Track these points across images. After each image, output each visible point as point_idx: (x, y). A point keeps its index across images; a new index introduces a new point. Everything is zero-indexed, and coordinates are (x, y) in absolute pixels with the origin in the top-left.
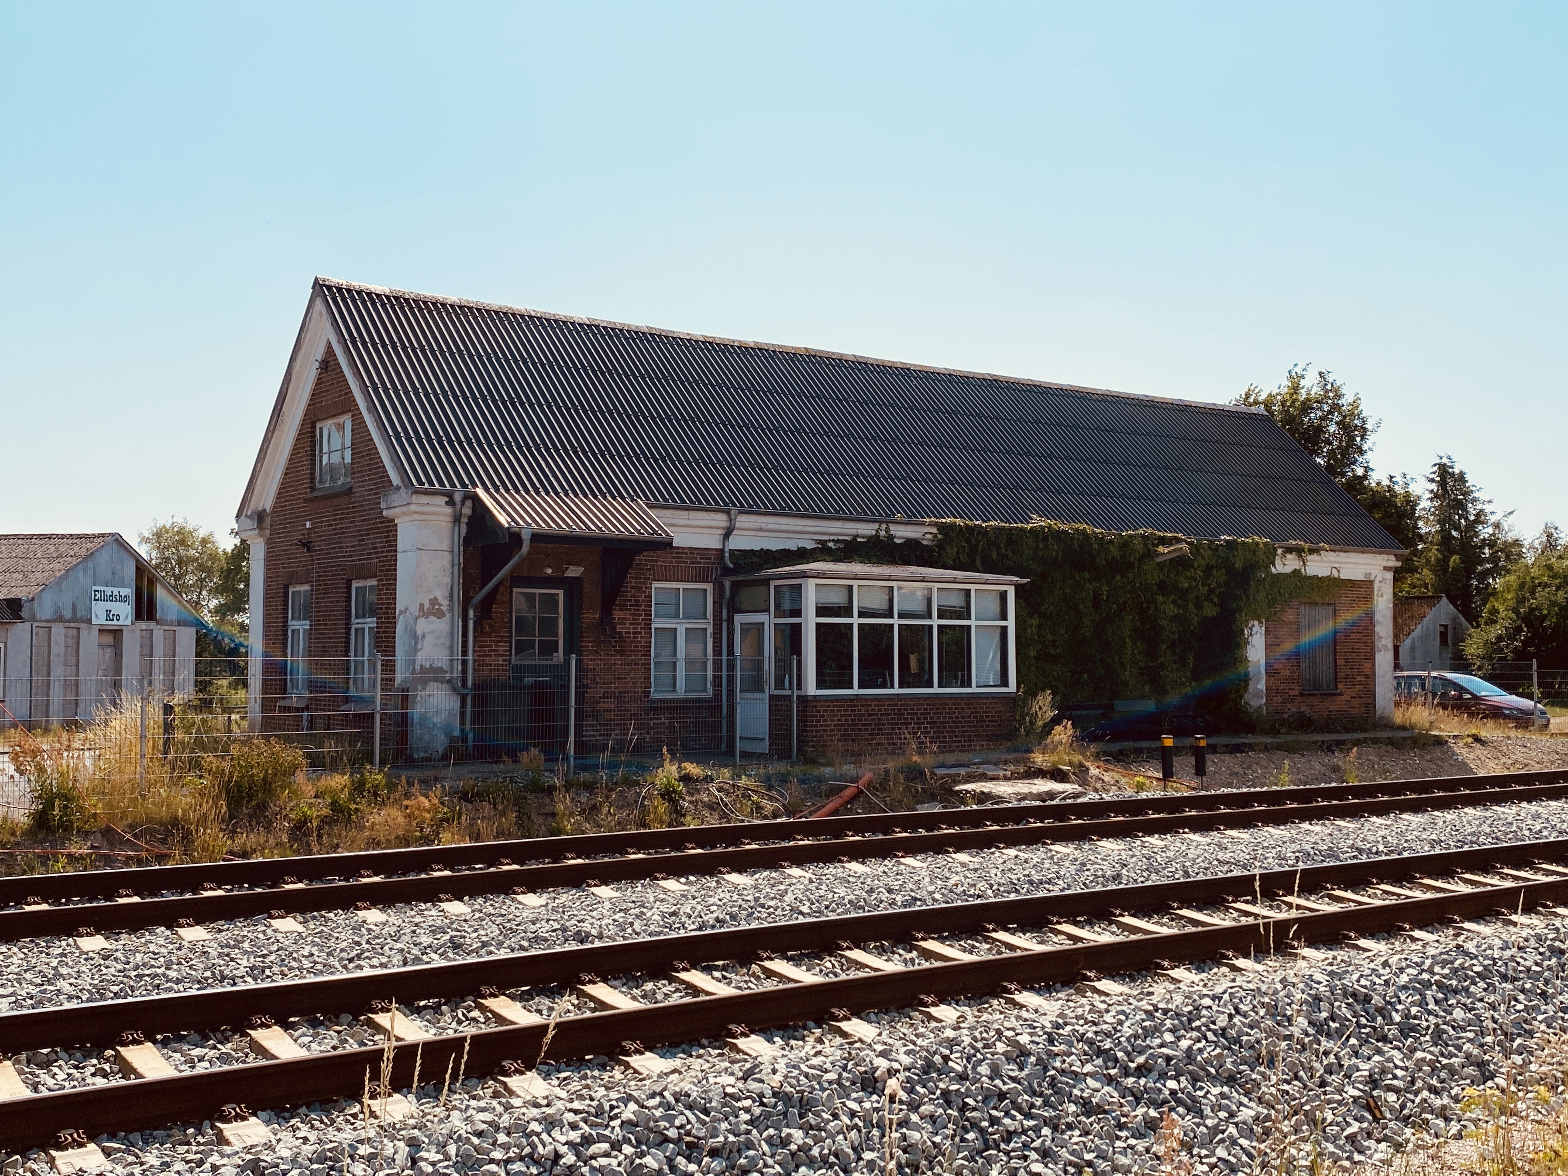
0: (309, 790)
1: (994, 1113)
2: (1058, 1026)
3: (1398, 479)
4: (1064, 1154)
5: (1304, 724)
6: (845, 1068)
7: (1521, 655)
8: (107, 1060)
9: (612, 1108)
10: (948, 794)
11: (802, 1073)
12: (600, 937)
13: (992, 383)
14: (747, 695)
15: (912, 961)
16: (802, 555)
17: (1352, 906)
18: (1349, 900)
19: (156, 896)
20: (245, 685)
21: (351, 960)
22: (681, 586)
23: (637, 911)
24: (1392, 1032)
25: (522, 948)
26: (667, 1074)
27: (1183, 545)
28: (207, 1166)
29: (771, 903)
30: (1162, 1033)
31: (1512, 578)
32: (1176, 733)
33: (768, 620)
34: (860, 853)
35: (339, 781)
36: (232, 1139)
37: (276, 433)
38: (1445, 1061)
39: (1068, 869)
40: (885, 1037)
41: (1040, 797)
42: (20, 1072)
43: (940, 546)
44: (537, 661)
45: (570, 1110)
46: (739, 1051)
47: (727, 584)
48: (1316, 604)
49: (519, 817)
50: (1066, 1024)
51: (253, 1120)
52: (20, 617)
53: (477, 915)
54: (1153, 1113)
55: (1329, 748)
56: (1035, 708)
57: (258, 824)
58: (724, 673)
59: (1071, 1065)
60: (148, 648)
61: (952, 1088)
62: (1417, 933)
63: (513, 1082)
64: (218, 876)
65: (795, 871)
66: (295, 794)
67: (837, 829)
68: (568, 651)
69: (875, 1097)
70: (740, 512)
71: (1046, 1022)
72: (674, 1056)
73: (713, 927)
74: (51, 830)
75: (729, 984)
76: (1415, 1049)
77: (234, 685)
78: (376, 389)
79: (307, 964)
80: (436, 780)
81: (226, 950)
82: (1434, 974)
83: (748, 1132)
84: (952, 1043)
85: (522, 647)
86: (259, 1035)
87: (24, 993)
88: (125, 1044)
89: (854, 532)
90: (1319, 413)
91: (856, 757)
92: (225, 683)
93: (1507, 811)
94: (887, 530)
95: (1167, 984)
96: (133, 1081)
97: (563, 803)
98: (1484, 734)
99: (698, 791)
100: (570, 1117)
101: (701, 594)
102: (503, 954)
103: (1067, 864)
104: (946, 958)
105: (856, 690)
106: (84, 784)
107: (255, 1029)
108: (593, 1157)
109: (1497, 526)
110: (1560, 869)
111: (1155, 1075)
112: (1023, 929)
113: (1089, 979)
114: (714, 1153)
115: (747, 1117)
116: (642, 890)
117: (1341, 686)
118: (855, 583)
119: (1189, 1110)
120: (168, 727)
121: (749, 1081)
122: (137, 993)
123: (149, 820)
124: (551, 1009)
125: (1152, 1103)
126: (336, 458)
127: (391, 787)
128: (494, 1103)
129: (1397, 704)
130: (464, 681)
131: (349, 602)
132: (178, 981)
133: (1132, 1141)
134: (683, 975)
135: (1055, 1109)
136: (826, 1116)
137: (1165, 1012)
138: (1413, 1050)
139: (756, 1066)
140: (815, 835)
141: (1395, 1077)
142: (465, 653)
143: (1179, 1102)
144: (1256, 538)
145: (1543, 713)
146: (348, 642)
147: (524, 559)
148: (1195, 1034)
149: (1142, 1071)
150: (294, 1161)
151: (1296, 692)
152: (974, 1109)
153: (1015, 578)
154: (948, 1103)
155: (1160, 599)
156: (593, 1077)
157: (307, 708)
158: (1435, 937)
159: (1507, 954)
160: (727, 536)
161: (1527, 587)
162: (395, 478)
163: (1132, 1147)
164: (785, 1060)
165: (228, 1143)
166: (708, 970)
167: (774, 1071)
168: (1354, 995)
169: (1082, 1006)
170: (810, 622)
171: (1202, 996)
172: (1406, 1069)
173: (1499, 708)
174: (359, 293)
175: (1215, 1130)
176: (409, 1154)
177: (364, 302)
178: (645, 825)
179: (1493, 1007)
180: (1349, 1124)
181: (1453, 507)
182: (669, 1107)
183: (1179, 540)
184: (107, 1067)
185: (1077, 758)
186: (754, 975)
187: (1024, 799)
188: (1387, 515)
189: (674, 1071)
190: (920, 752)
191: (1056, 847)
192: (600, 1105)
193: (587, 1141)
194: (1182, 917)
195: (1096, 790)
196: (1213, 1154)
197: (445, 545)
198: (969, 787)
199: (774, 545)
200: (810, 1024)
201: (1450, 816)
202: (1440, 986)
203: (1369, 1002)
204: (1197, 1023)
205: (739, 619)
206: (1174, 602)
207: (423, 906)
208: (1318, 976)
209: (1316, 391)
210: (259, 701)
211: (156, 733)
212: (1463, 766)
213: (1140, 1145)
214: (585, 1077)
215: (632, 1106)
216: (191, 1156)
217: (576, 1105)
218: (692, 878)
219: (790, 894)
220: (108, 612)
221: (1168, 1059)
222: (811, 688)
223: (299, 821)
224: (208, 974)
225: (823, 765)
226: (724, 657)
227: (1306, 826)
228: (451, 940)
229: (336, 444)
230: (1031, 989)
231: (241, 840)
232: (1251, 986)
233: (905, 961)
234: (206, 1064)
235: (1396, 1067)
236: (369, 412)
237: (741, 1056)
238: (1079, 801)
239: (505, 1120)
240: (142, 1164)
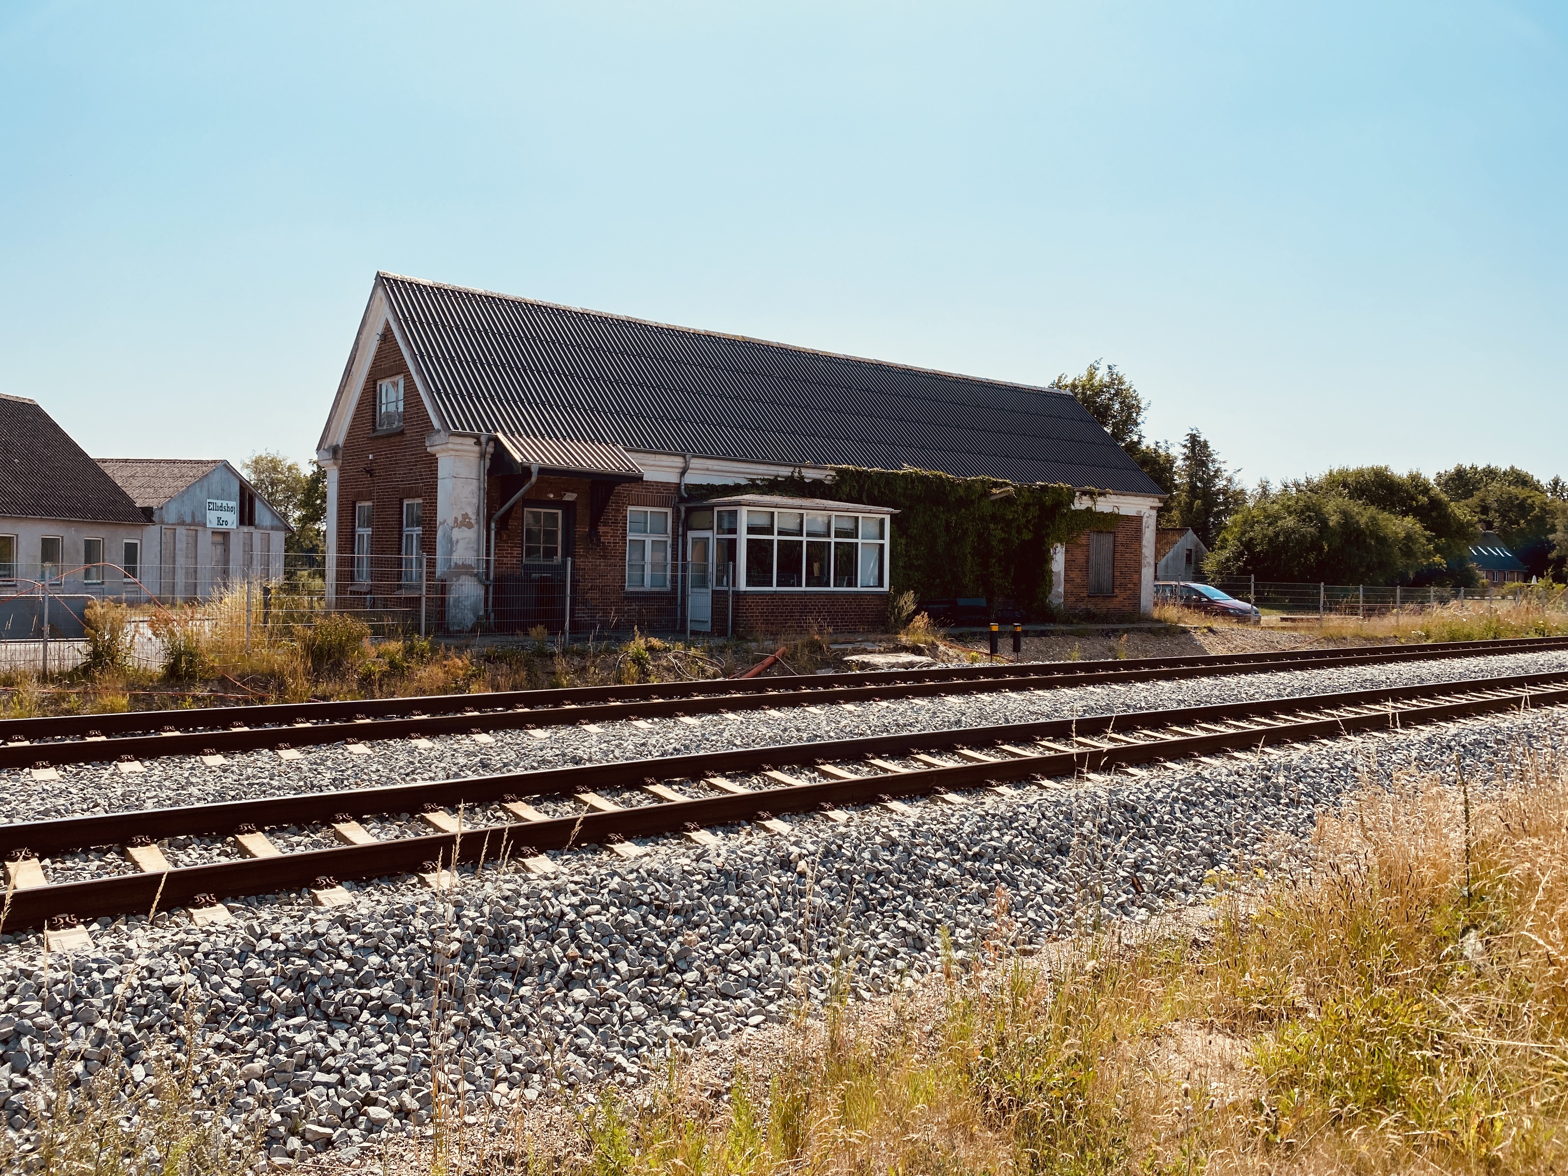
0: (373, 652)
1: (873, 885)
2: (918, 825)
3: (1162, 444)
4: (922, 914)
5: (1090, 617)
6: (768, 853)
7: (1242, 571)
8: (229, 844)
9: (602, 880)
10: (838, 662)
11: (738, 856)
12: (590, 760)
13: (879, 367)
14: (695, 590)
15: (815, 779)
16: (738, 489)
17: (1123, 745)
18: (1121, 741)
19: (260, 726)
20: (323, 576)
21: (407, 775)
22: (649, 509)
23: (617, 742)
24: (1151, 832)
25: (533, 768)
26: (641, 857)
27: (1010, 488)
28: (307, 920)
29: (714, 738)
30: (991, 831)
31: (1239, 517)
32: (1000, 622)
33: (712, 536)
34: (777, 703)
35: (394, 646)
36: (324, 901)
37: (347, 388)
38: (1186, 853)
39: (924, 717)
40: (796, 832)
41: (903, 665)
42: (164, 852)
43: (837, 485)
44: (542, 562)
45: (572, 882)
46: (692, 841)
47: (683, 509)
48: (1101, 532)
49: (528, 675)
50: (924, 824)
51: (339, 887)
52: (151, 521)
53: (500, 744)
54: (984, 886)
55: (1107, 634)
56: (902, 603)
57: (335, 675)
58: (680, 574)
59: (927, 852)
60: (249, 547)
61: (845, 867)
62: (1168, 764)
63: (529, 862)
64: (307, 713)
65: (731, 716)
66: (362, 655)
67: (760, 686)
68: (565, 555)
69: (789, 874)
70: (694, 457)
71: (910, 822)
72: (645, 844)
73: (672, 754)
74: (179, 678)
75: (684, 794)
76: (1166, 845)
77: (312, 576)
78: (422, 357)
79: (375, 777)
80: (467, 646)
81: (314, 767)
82: (1180, 792)
83: (700, 898)
84: (844, 836)
85: (530, 552)
86: (341, 827)
87: (164, 796)
88: (242, 833)
89: (775, 473)
90: (1108, 395)
91: (774, 635)
92: (306, 573)
93: (1230, 681)
94: (800, 472)
95: (994, 797)
96: (248, 859)
97: (560, 665)
98: (1215, 626)
99: (660, 658)
100: (572, 887)
101: (663, 516)
102: (519, 772)
103: (923, 712)
104: (838, 777)
105: (774, 588)
106: (203, 645)
107: (338, 823)
108: (588, 915)
109: (1230, 480)
110: (1267, 721)
111: (986, 860)
112: (892, 758)
113: (940, 793)
114: (676, 912)
115: (699, 887)
116: (619, 728)
117: (1116, 590)
118: (776, 510)
119: (1009, 884)
120: (267, 604)
121: (701, 862)
122: (249, 796)
123: (254, 672)
124: (555, 811)
125: (983, 880)
126: (392, 408)
127: (434, 651)
128: (516, 877)
129: (1156, 604)
130: (487, 575)
131: (401, 514)
132: (279, 789)
133: (969, 906)
134: (651, 788)
135: (916, 883)
136: (754, 886)
137: (994, 816)
138: (1164, 845)
139: (706, 851)
140: (744, 690)
141: (1152, 863)
142: (488, 554)
143: (1003, 879)
144: (1062, 484)
145: (1257, 612)
146: (400, 545)
147: (533, 487)
148: (1014, 832)
149: (977, 857)
150: (371, 917)
151: (1085, 595)
152: (860, 882)
153: (891, 510)
154: (841, 878)
155: (992, 526)
156: (588, 859)
157: (370, 593)
158: (1181, 767)
159: (1231, 779)
160: (683, 474)
161: (1249, 523)
162: (436, 424)
163: (969, 910)
164: (726, 847)
165: (321, 904)
166: (669, 784)
167: (718, 855)
168: (1125, 807)
169: (935, 811)
170: (743, 538)
171: (1019, 806)
172: (1160, 858)
173: (1227, 608)
174: (410, 284)
175: (1026, 899)
176: (455, 912)
177: (414, 291)
178: (620, 682)
179: (1220, 816)
180: (1119, 896)
181: (1199, 466)
182: (644, 880)
183: (1007, 485)
184: (229, 849)
185: (930, 639)
186: (702, 788)
187: (893, 666)
188: (1153, 470)
189: (646, 855)
190: (820, 632)
191: (916, 701)
192: (594, 878)
193: (584, 903)
194: (1004, 751)
195: (943, 661)
196: (1025, 915)
197: (474, 475)
198: (854, 658)
199: (717, 481)
200: (743, 822)
201: (1191, 683)
202: (1184, 800)
203: (1135, 811)
204: (1016, 824)
205: (691, 534)
206: (1002, 529)
207: (459, 737)
208: (1100, 793)
209: (1107, 379)
210: (334, 586)
211: (258, 609)
212: (1200, 648)
213: (975, 909)
214: (581, 859)
215: (617, 879)
216: (294, 913)
217: (576, 878)
218: (656, 720)
219: (727, 731)
220: (219, 519)
221: (995, 849)
222: (743, 586)
223: (365, 674)
224: (302, 783)
225: (750, 641)
226: (680, 562)
227: (1091, 688)
228: (481, 761)
229: (392, 396)
230: (899, 799)
231: (322, 688)
232: (1054, 799)
233: (810, 780)
234: (303, 848)
235: (1153, 856)
236: (417, 373)
237: (694, 845)
238: (932, 668)
239: (525, 889)
240: (258, 918)
